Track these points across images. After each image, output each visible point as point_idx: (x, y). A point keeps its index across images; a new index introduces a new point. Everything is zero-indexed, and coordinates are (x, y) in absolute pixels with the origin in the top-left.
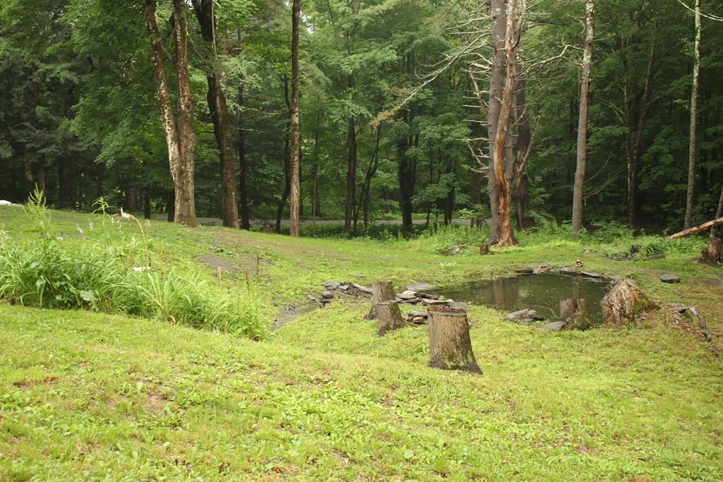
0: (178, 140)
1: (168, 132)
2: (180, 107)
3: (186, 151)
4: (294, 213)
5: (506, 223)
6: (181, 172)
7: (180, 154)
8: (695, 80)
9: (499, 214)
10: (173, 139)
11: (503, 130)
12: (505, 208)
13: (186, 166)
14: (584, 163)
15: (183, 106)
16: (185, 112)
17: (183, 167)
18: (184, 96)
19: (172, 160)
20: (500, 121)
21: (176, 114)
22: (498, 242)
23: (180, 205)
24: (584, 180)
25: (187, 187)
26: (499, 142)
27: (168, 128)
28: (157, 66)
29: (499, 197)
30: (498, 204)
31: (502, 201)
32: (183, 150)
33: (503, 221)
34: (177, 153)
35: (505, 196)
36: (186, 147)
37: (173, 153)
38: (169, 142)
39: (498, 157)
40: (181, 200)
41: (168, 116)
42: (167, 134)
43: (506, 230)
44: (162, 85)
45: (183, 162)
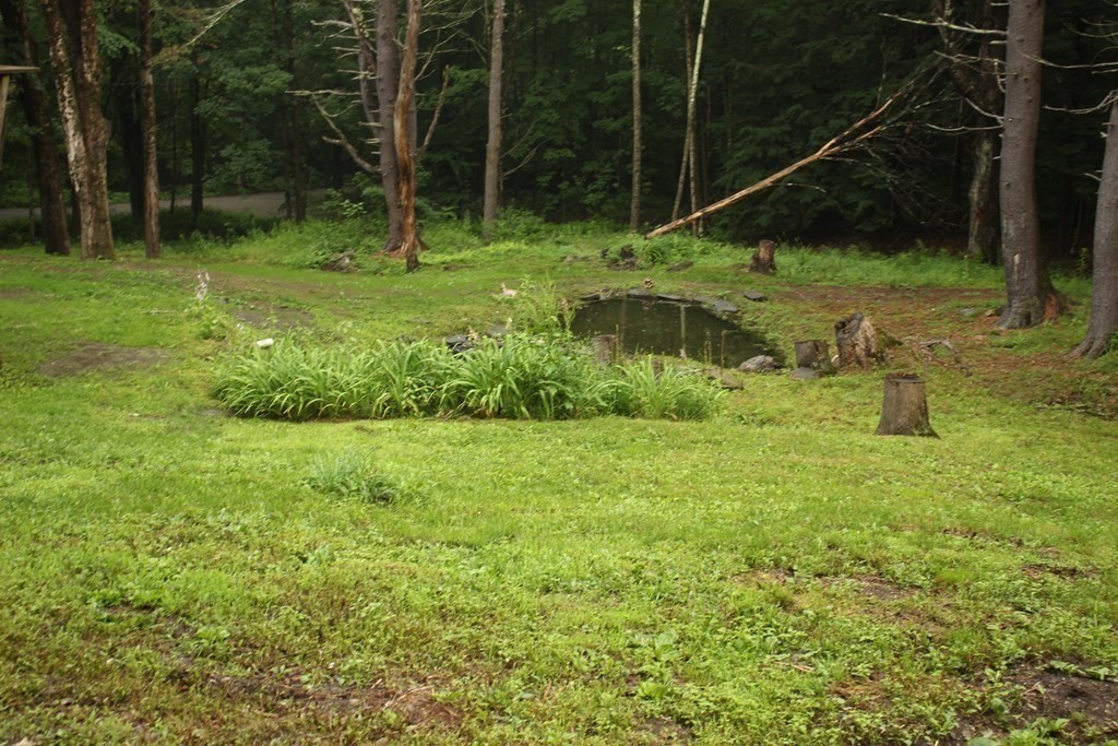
0: (82, 128)
1: (69, 117)
2: (83, 76)
3: (95, 147)
4: (153, 223)
5: (410, 220)
6: (93, 179)
7: (87, 151)
8: (636, 20)
9: (400, 207)
10: (76, 129)
11: (408, 87)
12: (408, 198)
13: (98, 169)
14: (499, 131)
15: (89, 77)
16: (91, 84)
17: (94, 171)
18: (92, 61)
19: (76, 160)
20: (403, 75)
21: (79, 88)
22: (400, 247)
23: (94, 229)
24: (500, 154)
25: (102, 201)
26: (403, 105)
27: (68, 110)
28: (52, 12)
29: (398, 183)
30: (399, 193)
31: (404, 189)
32: (91, 144)
33: (406, 216)
34: (83, 149)
35: (409, 182)
36: (95, 139)
37: (78, 149)
38: (71, 133)
39: (402, 126)
40: (95, 221)
41: (69, 92)
42: (67, 121)
43: (410, 228)
44: (60, 42)
45: (93, 162)
